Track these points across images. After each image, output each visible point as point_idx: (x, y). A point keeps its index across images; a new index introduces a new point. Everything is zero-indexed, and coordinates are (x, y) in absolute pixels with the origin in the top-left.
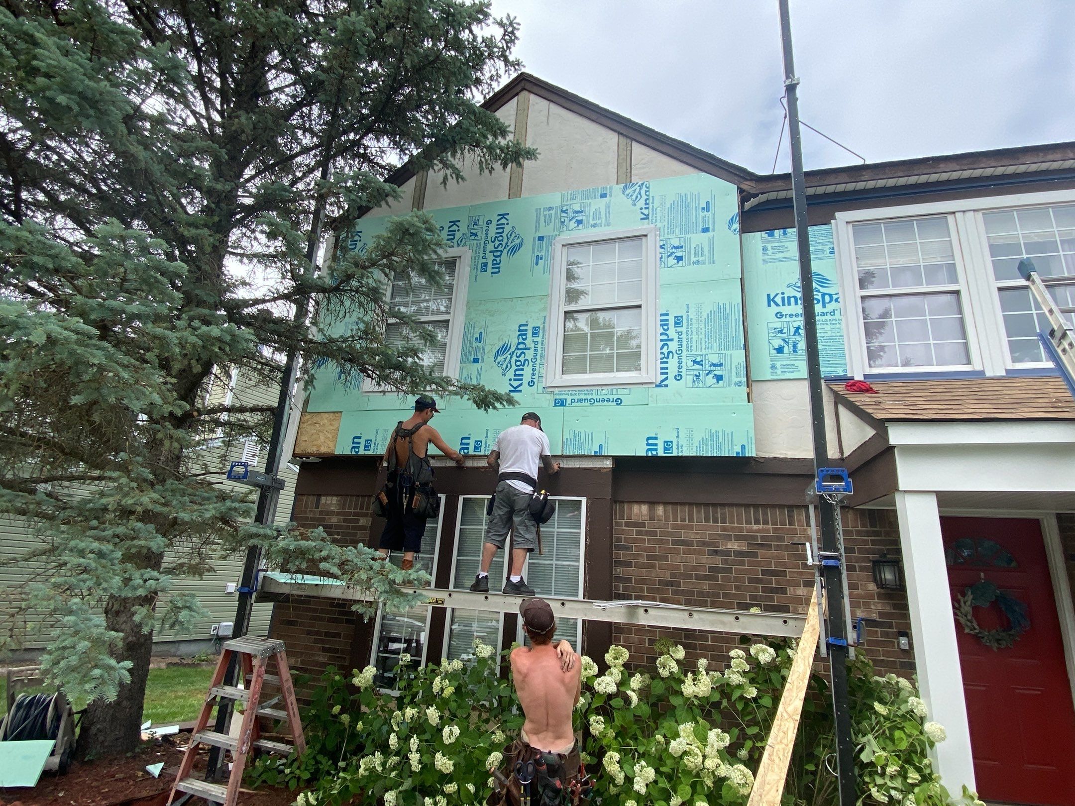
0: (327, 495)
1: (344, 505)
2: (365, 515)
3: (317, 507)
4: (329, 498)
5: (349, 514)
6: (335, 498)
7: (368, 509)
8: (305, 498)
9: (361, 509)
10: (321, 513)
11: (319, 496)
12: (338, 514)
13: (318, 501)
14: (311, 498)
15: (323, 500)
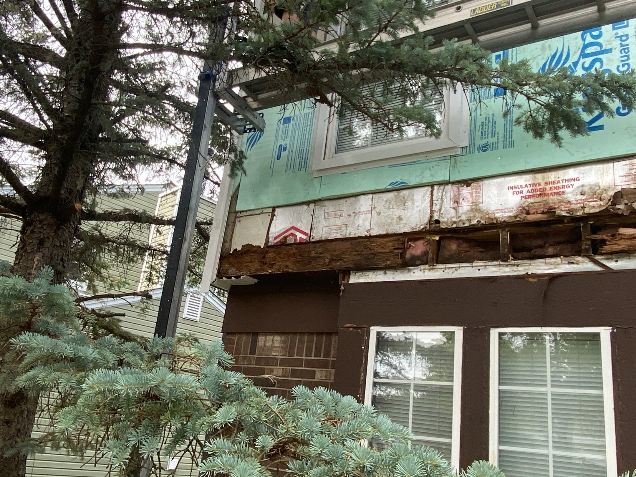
0: (266, 334)
1: (292, 348)
2: (324, 365)
3: (253, 352)
4: (269, 338)
5: (299, 362)
6: (277, 338)
7: (327, 354)
8: (236, 338)
9: (317, 354)
10: (259, 361)
11: (256, 334)
12: (283, 363)
13: (254, 343)
14: (244, 338)
15: (261, 340)
